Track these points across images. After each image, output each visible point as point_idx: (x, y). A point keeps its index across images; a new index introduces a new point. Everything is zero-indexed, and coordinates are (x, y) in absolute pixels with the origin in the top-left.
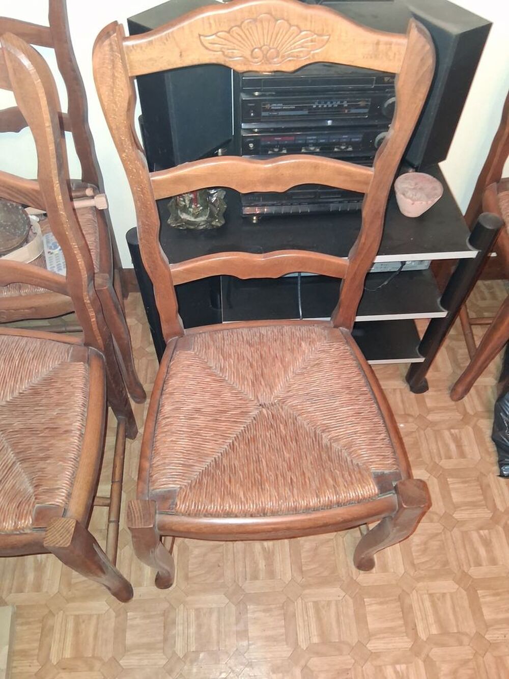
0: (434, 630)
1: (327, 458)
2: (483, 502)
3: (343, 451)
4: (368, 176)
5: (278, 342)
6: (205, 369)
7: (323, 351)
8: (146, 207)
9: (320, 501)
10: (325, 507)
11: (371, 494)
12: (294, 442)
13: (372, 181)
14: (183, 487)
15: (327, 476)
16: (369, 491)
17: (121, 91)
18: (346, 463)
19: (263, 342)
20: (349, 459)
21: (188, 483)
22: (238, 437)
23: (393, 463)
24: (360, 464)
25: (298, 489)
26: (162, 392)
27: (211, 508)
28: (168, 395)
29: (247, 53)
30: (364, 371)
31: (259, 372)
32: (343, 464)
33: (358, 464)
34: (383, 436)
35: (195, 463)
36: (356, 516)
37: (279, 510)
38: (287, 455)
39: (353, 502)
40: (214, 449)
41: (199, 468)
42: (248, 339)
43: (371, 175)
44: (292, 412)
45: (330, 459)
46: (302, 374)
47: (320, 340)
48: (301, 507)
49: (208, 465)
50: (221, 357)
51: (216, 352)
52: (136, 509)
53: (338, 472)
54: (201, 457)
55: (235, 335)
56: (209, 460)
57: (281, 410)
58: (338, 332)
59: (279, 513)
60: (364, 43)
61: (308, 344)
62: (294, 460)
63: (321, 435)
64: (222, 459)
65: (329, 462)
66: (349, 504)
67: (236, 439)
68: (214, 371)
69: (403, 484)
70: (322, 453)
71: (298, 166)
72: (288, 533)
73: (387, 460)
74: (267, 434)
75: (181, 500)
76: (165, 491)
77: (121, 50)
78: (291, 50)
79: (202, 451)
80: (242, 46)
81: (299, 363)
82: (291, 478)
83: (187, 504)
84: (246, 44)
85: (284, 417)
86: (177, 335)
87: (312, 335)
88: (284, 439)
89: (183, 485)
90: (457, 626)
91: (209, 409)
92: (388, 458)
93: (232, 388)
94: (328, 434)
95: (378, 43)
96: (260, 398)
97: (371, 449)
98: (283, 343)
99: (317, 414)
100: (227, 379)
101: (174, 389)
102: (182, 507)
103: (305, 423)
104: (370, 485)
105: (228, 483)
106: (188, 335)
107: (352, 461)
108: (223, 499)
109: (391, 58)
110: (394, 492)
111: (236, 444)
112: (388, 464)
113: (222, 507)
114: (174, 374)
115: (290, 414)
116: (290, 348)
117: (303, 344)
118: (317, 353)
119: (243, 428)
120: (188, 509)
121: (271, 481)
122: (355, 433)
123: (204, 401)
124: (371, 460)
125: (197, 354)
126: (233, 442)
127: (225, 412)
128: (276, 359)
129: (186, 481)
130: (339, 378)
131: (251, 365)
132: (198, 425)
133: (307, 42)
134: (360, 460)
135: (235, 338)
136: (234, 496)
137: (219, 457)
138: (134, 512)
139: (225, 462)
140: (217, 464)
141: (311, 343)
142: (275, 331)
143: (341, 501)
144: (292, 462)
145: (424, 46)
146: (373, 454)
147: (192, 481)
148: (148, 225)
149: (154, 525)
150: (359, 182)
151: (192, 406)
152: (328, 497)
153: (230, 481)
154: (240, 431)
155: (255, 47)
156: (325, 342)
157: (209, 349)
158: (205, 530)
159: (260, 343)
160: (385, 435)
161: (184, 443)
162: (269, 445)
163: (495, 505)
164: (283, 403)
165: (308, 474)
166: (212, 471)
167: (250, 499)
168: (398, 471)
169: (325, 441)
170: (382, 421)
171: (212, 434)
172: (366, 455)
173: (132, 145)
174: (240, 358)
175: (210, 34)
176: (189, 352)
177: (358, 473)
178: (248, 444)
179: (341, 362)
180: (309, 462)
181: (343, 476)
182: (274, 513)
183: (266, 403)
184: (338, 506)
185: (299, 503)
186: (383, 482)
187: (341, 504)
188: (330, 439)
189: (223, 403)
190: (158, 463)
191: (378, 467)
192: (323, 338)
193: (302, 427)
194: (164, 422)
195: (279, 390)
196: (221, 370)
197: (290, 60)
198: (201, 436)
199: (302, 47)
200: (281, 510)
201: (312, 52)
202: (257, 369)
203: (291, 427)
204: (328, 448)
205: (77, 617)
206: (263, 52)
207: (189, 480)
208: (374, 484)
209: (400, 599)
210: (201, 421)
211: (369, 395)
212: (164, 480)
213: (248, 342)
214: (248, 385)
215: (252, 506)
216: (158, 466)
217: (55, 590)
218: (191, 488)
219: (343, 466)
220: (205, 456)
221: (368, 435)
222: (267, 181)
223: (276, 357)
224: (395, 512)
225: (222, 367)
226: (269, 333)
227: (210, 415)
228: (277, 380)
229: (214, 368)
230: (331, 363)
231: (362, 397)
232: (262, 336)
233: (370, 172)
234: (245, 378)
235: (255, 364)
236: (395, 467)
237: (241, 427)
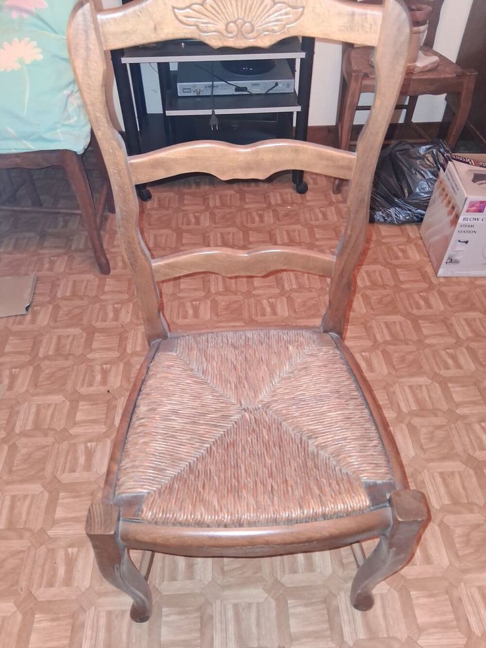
1: (313, 465)
3: (331, 459)
4: (351, 160)
5: (264, 345)
6: (186, 370)
7: (312, 355)
8: (124, 191)
9: (303, 513)
10: (309, 518)
11: (362, 506)
12: (277, 448)
13: (355, 165)
14: (152, 492)
15: (312, 484)
16: (359, 502)
17: (95, 64)
18: (334, 472)
19: (248, 345)
20: (337, 468)
21: (158, 488)
22: (216, 441)
23: (387, 472)
24: (349, 473)
25: (279, 498)
26: (139, 393)
27: (182, 517)
28: (144, 396)
29: (221, 26)
30: (355, 376)
31: (243, 375)
32: (331, 473)
33: (347, 474)
34: (375, 442)
35: (167, 466)
36: (344, 531)
37: (257, 521)
38: (269, 461)
39: (341, 515)
40: (189, 453)
41: (172, 472)
42: (233, 341)
43: (354, 159)
44: (276, 417)
45: (316, 466)
46: (289, 378)
47: (308, 344)
48: (282, 518)
49: (181, 470)
50: (204, 359)
51: (198, 354)
52: (97, 513)
53: (325, 481)
54: (175, 460)
55: (220, 338)
56: (184, 465)
57: (264, 415)
58: (327, 336)
59: (257, 525)
60: (339, 14)
61: (295, 348)
62: (276, 467)
63: (308, 442)
64: (197, 463)
65: (314, 470)
66: (337, 518)
67: (214, 444)
68: (197, 373)
69: (398, 494)
70: (308, 460)
71: (278, 150)
72: (266, 550)
73: (380, 468)
74: (248, 438)
75: (148, 504)
76: (132, 497)
77: (95, 21)
78: (266, 23)
79: (176, 455)
80: (216, 19)
81: (287, 368)
82: (272, 486)
83: (154, 512)
84: (220, 17)
85: (268, 422)
86: (161, 338)
87: (299, 338)
88: (266, 445)
89: (152, 490)
91: (186, 411)
92: (380, 466)
93: (214, 391)
94: (314, 440)
95: (353, 14)
96: (243, 402)
97: (361, 457)
98: (269, 346)
99: (303, 419)
100: (209, 382)
101: (152, 390)
102: (148, 514)
103: (290, 429)
104: (360, 495)
105: (200, 489)
106: (171, 338)
107: (341, 470)
108: (194, 506)
109: (368, 29)
110: (388, 504)
111: (214, 448)
112: (381, 473)
113: (193, 516)
114: (154, 374)
115: (275, 419)
116: (276, 351)
117: (290, 348)
118: (305, 356)
119: (223, 433)
120: (155, 516)
121: (249, 489)
122: (345, 439)
123: (182, 403)
124: (361, 469)
125: (179, 355)
126: (211, 447)
127: (204, 414)
128: (261, 363)
129: (155, 486)
130: (328, 382)
131: (235, 368)
132: (173, 427)
133: (281, 15)
134: (349, 468)
135: (220, 341)
137: (194, 461)
138: (94, 516)
139: (200, 467)
140: (191, 469)
141: (299, 347)
142: (262, 334)
143: (327, 512)
144: (274, 469)
145: (400, 14)
146: (364, 462)
147: (162, 486)
148: (127, 212)
149: (115, 533)
150: (342, 167)
151: (170, 407)
152: (313, 509)
153: (204, 488)
154: (220, 435)
155: (229, 20)
156: (313, 346)
157: (192, 350)
158: (172, 541)
159: (245, 347)
160: (377, 442)
161: (158, 445)
162: (250, 451)
164: (267, 408)
165: (291, 482)
166: (185, 475)
167: (225, 508)
168: (392, 481)
169: (312, 448)
170: (374, 428)
171: (189, 437)
172: (356, 463)
173: (108, 123)
175: (183, 6)
176: (170, 353)
177: (348, 483)
178: (227, 449)
179: (330, 366)
180: (293, 468)
181: (330, 485)
182: (251, 524)
183: (249, 407)
184: (325, 519)
185: (280, 515)
186: (375, 492)
187: (327, 516)
188: (317, 446)
189: (203, 406)
190: (128, 465)
191: (370, 476)
192: (312, 342)
193: (286, 432)
194: (138, 423)
195: (264, 396)
196: (204, 373)
197: (265, 35)
198: (176, 438)
199: (277, 21)
200: (259, 521)
201: (288, 26)
202: (241, 372)
203: (274, 432)
204: (314, 456)
206: (237, 25)
207: (159, 485)
208: (365, 494)
210: (177, 423)
211: (360, 400)
212: (132, 483)
213: (232, 345)
214: (231, 388)
215: (226, 516)
216: (127, 468)
218: (160, 493)
219: (330, 474)
220: (179, 460)
221: (358, 441)
222: (248, 167)
223: (262, 360)
224: (389, 529)
225: (205, 369)
226: (255, 336)
227: (188, 417)
228: (262, 384)
229: (196, 370)
230: (320, 367)
231: (352, 402)
232: (247, 339)
233: (353, 156)
234: (227, 381)
235: (239, 367)
236: (389, 476)
237: (222, 431)
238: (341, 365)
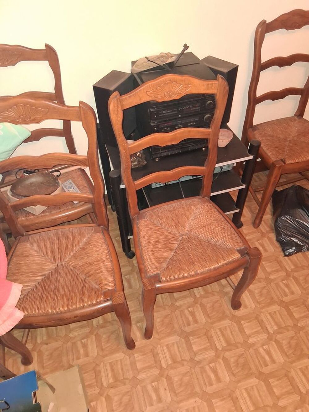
0: (275, 328)
2: (281, 269)
3: (222, 245)
4: (209, 132)
5: (181, 208)
6: (154, 225)
7: (201, 208)
8: (127, 158)
9: (219, 265)
10: (221, 266)
11: (239, 257)
12: (201, 246)
13: (211, 133)
14: (162, 271)
15: (219, 255)
16: (237, 256)
18: (224, 249)
20: (225, 247)
22: (177, 249)
24: (230, 248)
25: (209, 261)
28: (142, 238)
29: (163, 95)
31: (177, 222)
35: (163, 261)
38: (199, 250)
39: (232, 262)
40: (169, 255)
41: (165, 264)
42: (168, 209)
44: (195, 235)
45: (217, 248)
46: (195, 219)
47: (198, 204)
49: (168, 261)
50: (159, 219)
51: (156, 217)
53: (222, 252)
56: (168, 259)
57: (190, 235)
58: (205, 199)
60: (203, 85)
62: (203, 252)
63: (211, 241)
64: (173, 258)
69: (249, 250)
70: (213, 247)
71: (183, 132)
74: (189, 245)
75: (162, 276)
76: (155, 275)
77: (120, 101)
78: (178, 91)
79: (164, 257)
81: (193, 215)
82: (205, 258)
83: (166, 277)
84: (162, 92)
85: (193, 237)
86: (137, 214)
87: (194, 202)
88: (196, 245)
90: (285, 324)
91: (161, 240)
92: (240, 243)
93: (168, 231)
94: (213, 240)
95: (208, 85)
96: (180, 232)
97: (232, 241)
98: (184, 208)
100: (164, 227)
101: (144, 235)
102: (163, 279)
103: (202, 238)
104: (237, 254)
105: (179, 265)
106: (141, 213)
108: (180, 272)
109: (213, 89)
110: (247, 255)
111: (177, 251)
112: (241, 245)
113: (180, 276)
114: (141, 229)
116: (187, 209)
117: (192, 207)
118: (199, 209)
120: (167, 279)
121: (197, 261)
122: (225, 236)
123: (158, 238)
124: (234, 245)
125: (148, 219)
126: (175, 251)
127: (168, 240)
128: (183, 215)
130: (211, 217)
132: (158, 247)
133: (183, 88)
134: (229, 246)
135: (163, 210)
136: (183, 269)
139: (175, 258)
140: (172, 260)
141: (195, 206)
142: (179, 204)
143: (227, 263)
146: (234, 243)
150: (206, 135)
151: (154, 240)
152: (222, 263)
153: (180, 265)
155: (165, 92)
156: (201, 204)
157: (153, 216)
159: (174, 210)
162: (191, 249)
163: (286, 269)
164: (191, 232)
165: (211, 255)
166: (171, 263)
167: (191, 270)
168: (245, 247)
169: (213, 243)
170: (234, 230)
171: (166, 249)
174: (167, 218)
175: (150, 91)
176: (144, 219)
177: (230, 251)
178: (182, 250)
179: (210, 211)
180: (209, 251)
181: (225, 253)
183: (183, 234)
184: (227, 265)
185: (211, 267)
186: (241, 252)
188: (215, 242)
189: (166, 237)
190: (148, 265)
191: (238, 247)
193: (201, 240)
195: (187, 227)
196: (161, 224)
197: (178, 95)
198: (162, 251)
199: (182, 90)
201: (185, 91)
202: (176, 220)
203: (197, 240)
204: (215, 245)
205: (110, 363)
206: (168, 94)
207: (163, 268)
209: (256, 318)
210: (159, 245)
211: (226, 221)
212: (152, 270)
213: (169, 211)
214: (174, 228)
215: (192, 272)
217: (96, 354)
218: (165, 270)
220: (166, 258)
221: (230, 236)
222: (172, 140)
223: (182, 214)
224: (249, 264)
226: (176, 205)
227: (162, 242)
228: (185, 224)
229: (157, 224)
230: (206, 212)
231: (223, 223)
232: (174, 207)
233: (210, 130)
234: (172, 226)
235: (174, 219)
236: (244, 245)
237: (177, 245)
238: (214, 210)
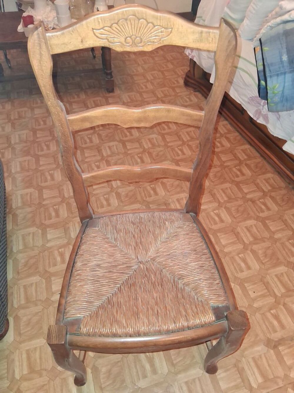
1: (181, 297)
3: (192, 292)
4: (201, 116)
5: (151, 222)
6: (104, 239)
7: (179, 227)
8: (65, 136)
9: (176, 326)
10: (179, 329)
11: (210, 321)
12: (160, 287)
13: (203, 119)
14: (86, 316)
15: (181, 309)
16: (209, 319)
17: (46, 63)
18: (194, 300)
19: (141, 222)
20: (195, 297)
21: (89, 313)
22: (124, 283)
23: (225, 299)
24: (203, 301)
25: (162, 317)
26: (76, 254)
27: (104, 331)
28: (79, 256)
29: (122, 40)
30: (205, 240)
31: (139, 241)
32: (192, 301)
33: (201, 300)
34: (217, 281)
35: (95, 300)
36: (200, 336)
37: (149, 332)
38: (155, 295)
39: (199, 326)
40: (108, 290)
41: (97, 303)
42: (132, 220)
43: (203, 115)
44: (159, 267)
45: (183, 297)
46: (166, 242)
47: (177, 220)
48: (164, 330)
49: (103, 302)
50: (115, 232)
51: (112, 228)
52: (53, 331)
53: (188, 306)
54: (99, 296)
55: (124, 218)
56: (104, 298)
57: (152, 265)
58: (188, 216)
59: (149, 334)
60: (194, 32)
61: (170, 223)
62: (159, 298)
63: (178, 281)
64: (112, 297)
65: (183, 299)
66: (196, 328)
67: (122, 284)
68: (111, 240)
69: (231, 313)
70: (178, 293)
71: (158, 110)
72: (154, 348)
73: (221, 297)
74: (143, 281)
75: (84, 325)
76: (74, 320)
77: (45, 38)
78: (149, 38)
79: (100, 293)
80: (119, 35)
81: (164, 235)
82: (157, 311)
83: (88, 329)
84: (121, 34)
85: (154, 270)
86: (89, 218)
87: (172, 217)
88: (153, 284)
89: (86, 315)
91: (105, 265)
92: (221, 296)
93: (122, 251)
94: (182, 280)
95: (202, 32)
96: (139, 257)
97: (210, 290)
98: (154, 222)
99: (175, 267)
100: (118, 245)
101: (84, 252)
102: (84, 330)
103: (168, 274)
104: (209, 315)
105: (115, 314)
106: (95, 218)
107: (198, 299)
108: (111, 325)
109: (210, 41)
110: (225, 319)
111: (122, 287)
112: (221, 300)
113: (111, 330)
114: (85, 242)
115: (158, 267)
116: (158, 225)
117: (167, 223)
118: (176, 228)
119: (127, 277)
120: (88, 331)
121: (144, 313)
122: (200, 279)
123: (102, 260)
124: (210, 298)
125: (100, 229)
126: (120, 287)
127: (116, 266)
128: (149, 233)
129: (88, 312)
130: (189, 244)
131: (134, 236)
132: (98, 275)
133: (158, 33)
134: (203, 297)
135: (124, 220)
136: (118, 322)
137: (111, 297)
138: (52, 333)
139: (115, 299)
140: (109, 301)
141: (172, 222)
142: (150, 215)
143: (190, 326)
144: (158, 299)
145: (229, 33)
146: (211, 294)
147: (92, 312)
148: (67, 147)
149: (65, 342)
150: (196, 120)
151: (95, 263)
152: (182, 324)
153: (117, 313)
154: (126, 279)
155: (127, 36)
156: (180, 222)
157: (107, 227)
158: (99, 346)
160: (219, 281)
161: (89, 287)
162: (144, 288)
164: (154, 261)
165: (168, 307)
166: (106, 306)
167: (130, 324)
168: (227, 305)
169: (180, 285)
170: (217, 272)
171: (107, 281)
172: (207, 294)
173: (54, 97)
174: (127, 232)
175: (99, 28)
176: (95, 228)
177: (201, 306)
178: (130, 288)
179: (190, 234)
180: (170, 299)
181: (192, 309)
182: (145, 334)
183: (143, 261)
184: (189, 329)
185: (162, 327)
186: (218, 313)
187: (190, 327)
188: (184, 284)
189: (115, 261)
190: (71, 300)
191: (215, 302)
192: (180, 220)
193: (165, 276)
194: (76, 273)
195: (152, 253)
196: (115, 240)
197: (149, 44)
198: (100, 282)
199: (156, 36)
200: (150, 332)
201: (162, 39)
202: (138, 239)
203: (158, 276)
204: (182, 290)
206: (132, 39)
207: (90, 311)
208: (212, 313)
210: (100, 272)
211: (209, 255)
212: (74, 311)
213: (132, 222)
214: (132, 249)
215: (131, 330)
216: (70, 302)
218: (91, 317)
219: (191, 302)
220: (102, 296)
221: (207, 281)
222: (139, 120)
223: (150, 231)
224: (227, 333)
225: (116, 237)
226: (146, 216)
227: (106, 268)
228: (150, 246)
229: (111, 238)
230: (184, 235)
231: (204, 257)
232: (141, 218)
233: (202, 113)
234: (129, 245)
235: (136, 236)
236: (226, 302)
237: (126, 277)
238: (197, 234)
